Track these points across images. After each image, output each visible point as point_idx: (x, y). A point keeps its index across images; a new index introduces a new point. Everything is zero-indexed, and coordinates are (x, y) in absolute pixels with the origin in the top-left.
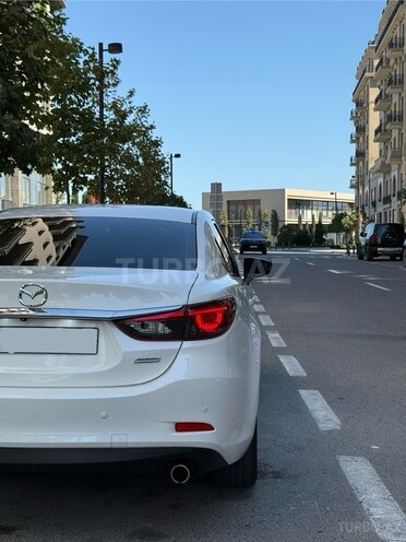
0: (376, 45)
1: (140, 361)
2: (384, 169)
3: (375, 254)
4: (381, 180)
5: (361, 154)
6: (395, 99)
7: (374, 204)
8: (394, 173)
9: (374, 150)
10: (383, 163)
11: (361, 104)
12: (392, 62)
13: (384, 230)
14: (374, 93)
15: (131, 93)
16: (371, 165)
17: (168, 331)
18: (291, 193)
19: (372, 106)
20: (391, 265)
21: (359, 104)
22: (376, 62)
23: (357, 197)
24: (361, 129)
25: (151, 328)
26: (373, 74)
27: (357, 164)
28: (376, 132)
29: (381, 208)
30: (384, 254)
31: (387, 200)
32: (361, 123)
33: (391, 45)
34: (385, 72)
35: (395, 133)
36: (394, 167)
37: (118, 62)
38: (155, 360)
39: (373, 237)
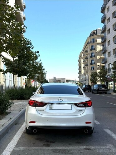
0: (83, 52)
1: (79, 111)
2: (85, 75)
3: (85, 91)
4: (84, 77)
5: (80, 72)
6: (87, 61)
7: (83, 81)
8: (87, 75)
9: (83, 71)
10: (85, 73)
11: (80, 62)
12: (86, 55)
13: (87, 86)
14: (82, 60)
15: (40, 60)
16: (82, 74)
17: (83, 106)
19: (82, 63)
20: (89, 93)
21: (79, 62)
22: (83, 55)
23: (80, 80)
24: (80, 67)
25: (80, 105)
26: (82, 57)
27: (79, 74)
28: (83, 68)
29: (84, 82)
30: (87, 91)
31: (86, 80)
32: (80, 66)
33: (86, 52)
34: (84, 57)
35: (87, 68)
36: (87, 74)
37: (40, 55)
38: (81, 111)
39: (85, 88)
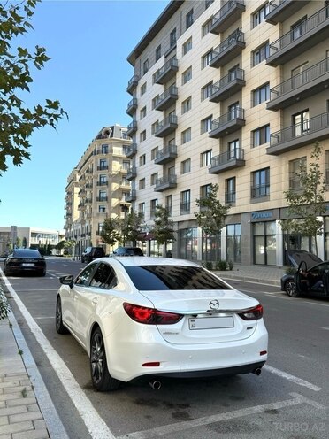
0: (78, 169)
1: (248, 329)
2: (82, 222)
4: (80, 227)
5: (69, 215)
6: (88, 193)
7: (76, 237)
8: (87, 224)
9: (76, 214)
10: (82, 220)
11: (70, 193)
12: (87, 178)
13: (94, 250)
14: (77, 190)
16: (75, 219)
17: (253, 316)
18: (33, 229)
19: (76, 195)
22: (78, 177)
23: (67, 233)
24: (70, 204)
26: (77, 181)
27: (67, 219)
28: (79, 206)
29: (79, 239)
31: (83, 236)
32: (70, 201)
33: (87, 171)
34: (83, 182)
35: (88, 208)
36: (88, 221)
38: (251, 328)
39: (91, 253)
